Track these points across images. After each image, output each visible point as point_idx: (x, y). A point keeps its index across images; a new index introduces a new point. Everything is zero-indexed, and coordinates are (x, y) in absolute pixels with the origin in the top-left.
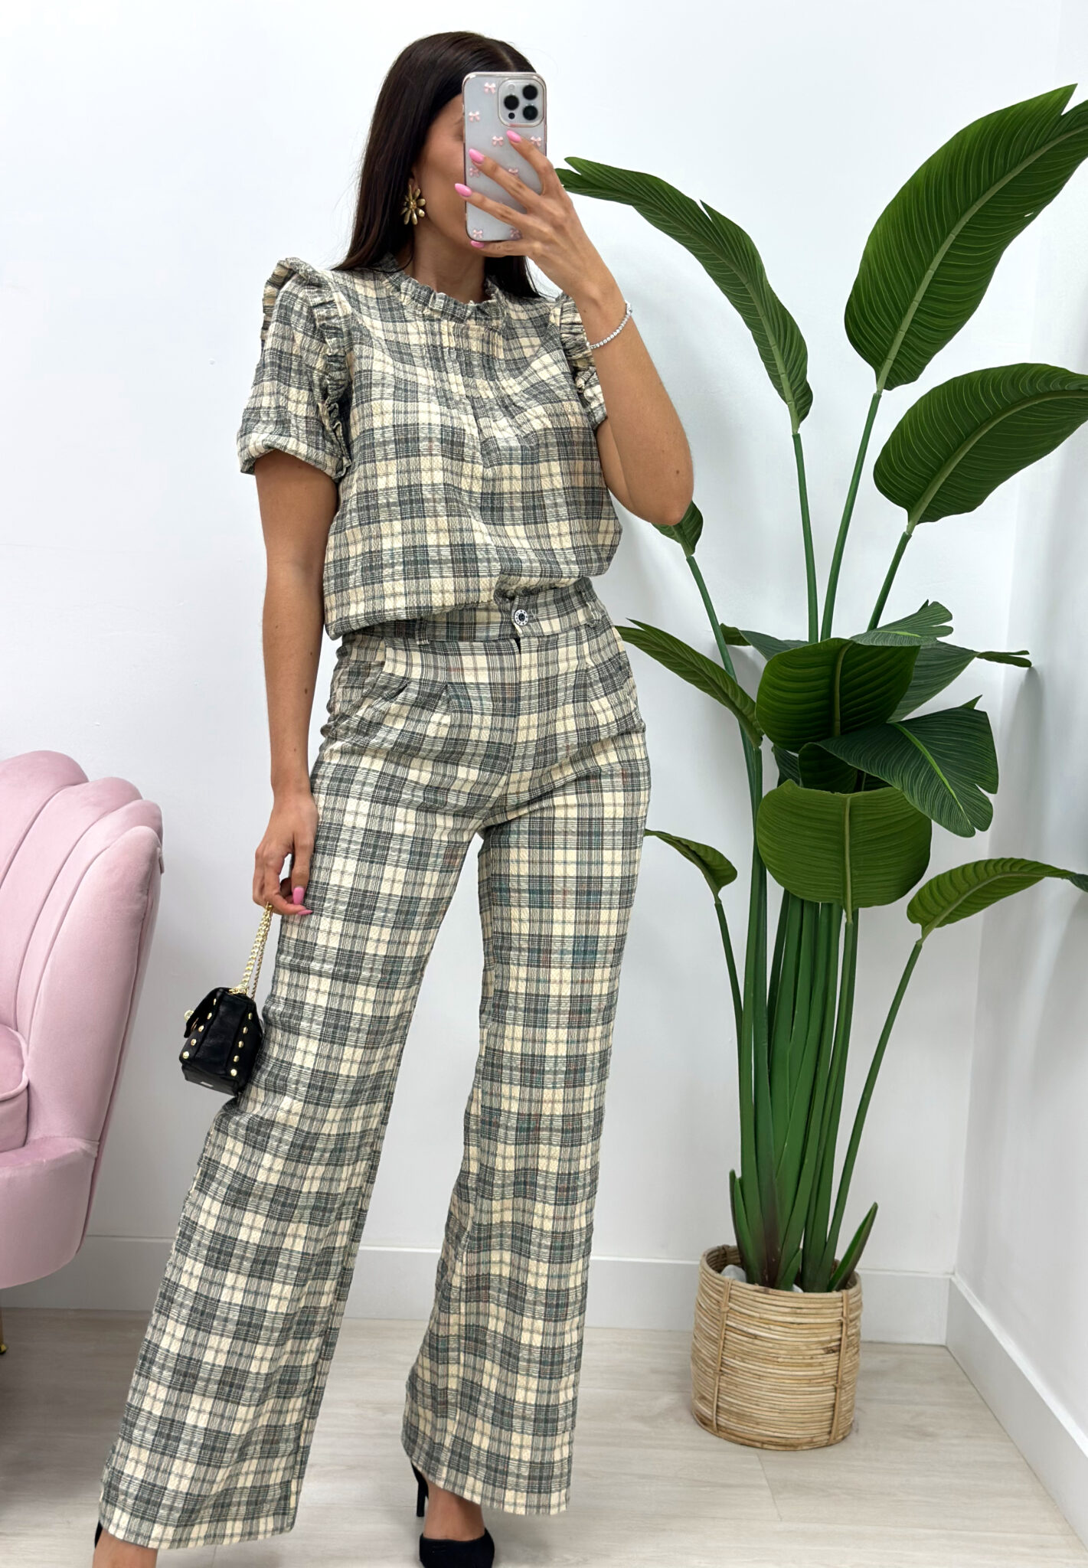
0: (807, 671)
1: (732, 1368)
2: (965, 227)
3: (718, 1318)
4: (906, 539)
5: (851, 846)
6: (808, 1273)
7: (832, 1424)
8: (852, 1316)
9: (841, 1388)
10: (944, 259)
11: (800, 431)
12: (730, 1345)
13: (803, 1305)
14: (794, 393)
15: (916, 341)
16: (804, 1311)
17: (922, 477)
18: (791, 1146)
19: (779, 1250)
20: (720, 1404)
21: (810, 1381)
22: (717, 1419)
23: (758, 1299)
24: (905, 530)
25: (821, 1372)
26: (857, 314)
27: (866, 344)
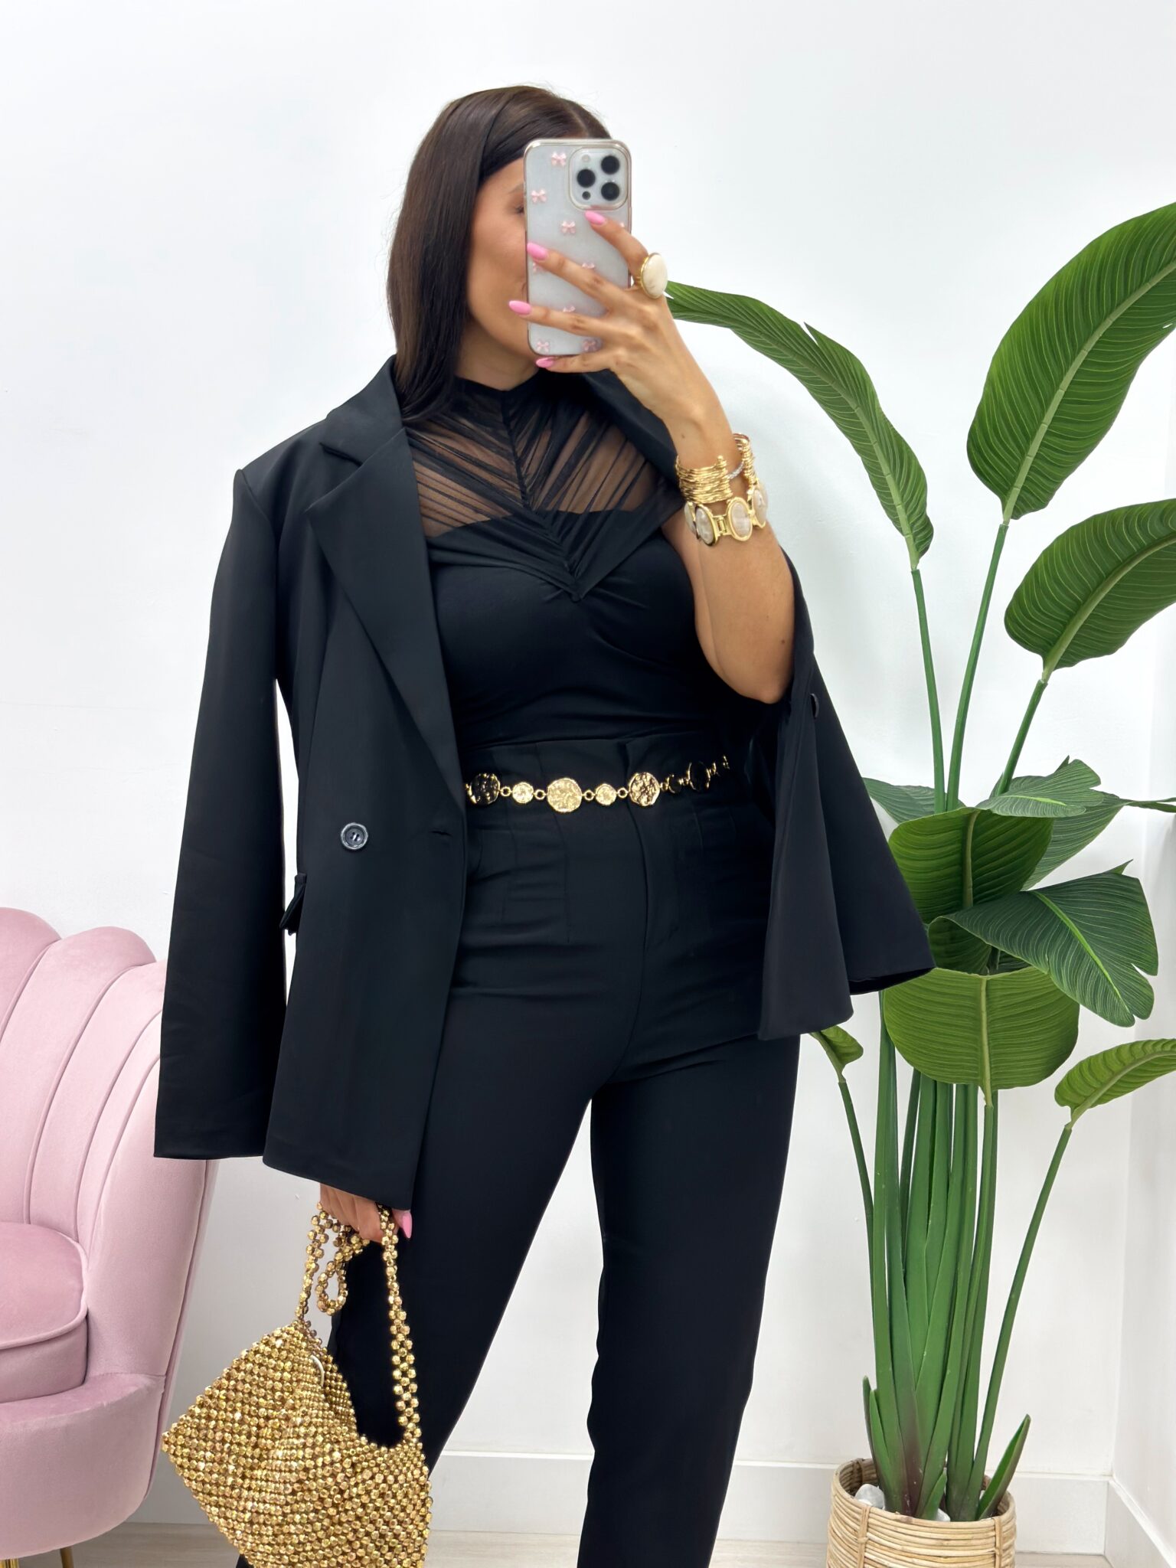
0: (936, 837)
2: (1098, 342)
3: (855, 1549)
4: (1041, 688)
5: (989, 1024)
6: (954, 1494)
8: (1005, 1545)
10: (1074, 378)
11: (918, 568)
13: (949, 1537)
14: (912, 527)
15: (1046, 467)
16: (952, 1543)
17: (1057, 620)
18: (931, 1355)
19: (921, 1471)
23: (899, 1530)
24: (1040, 677)
26: (980, 441)
27: (991, 472)
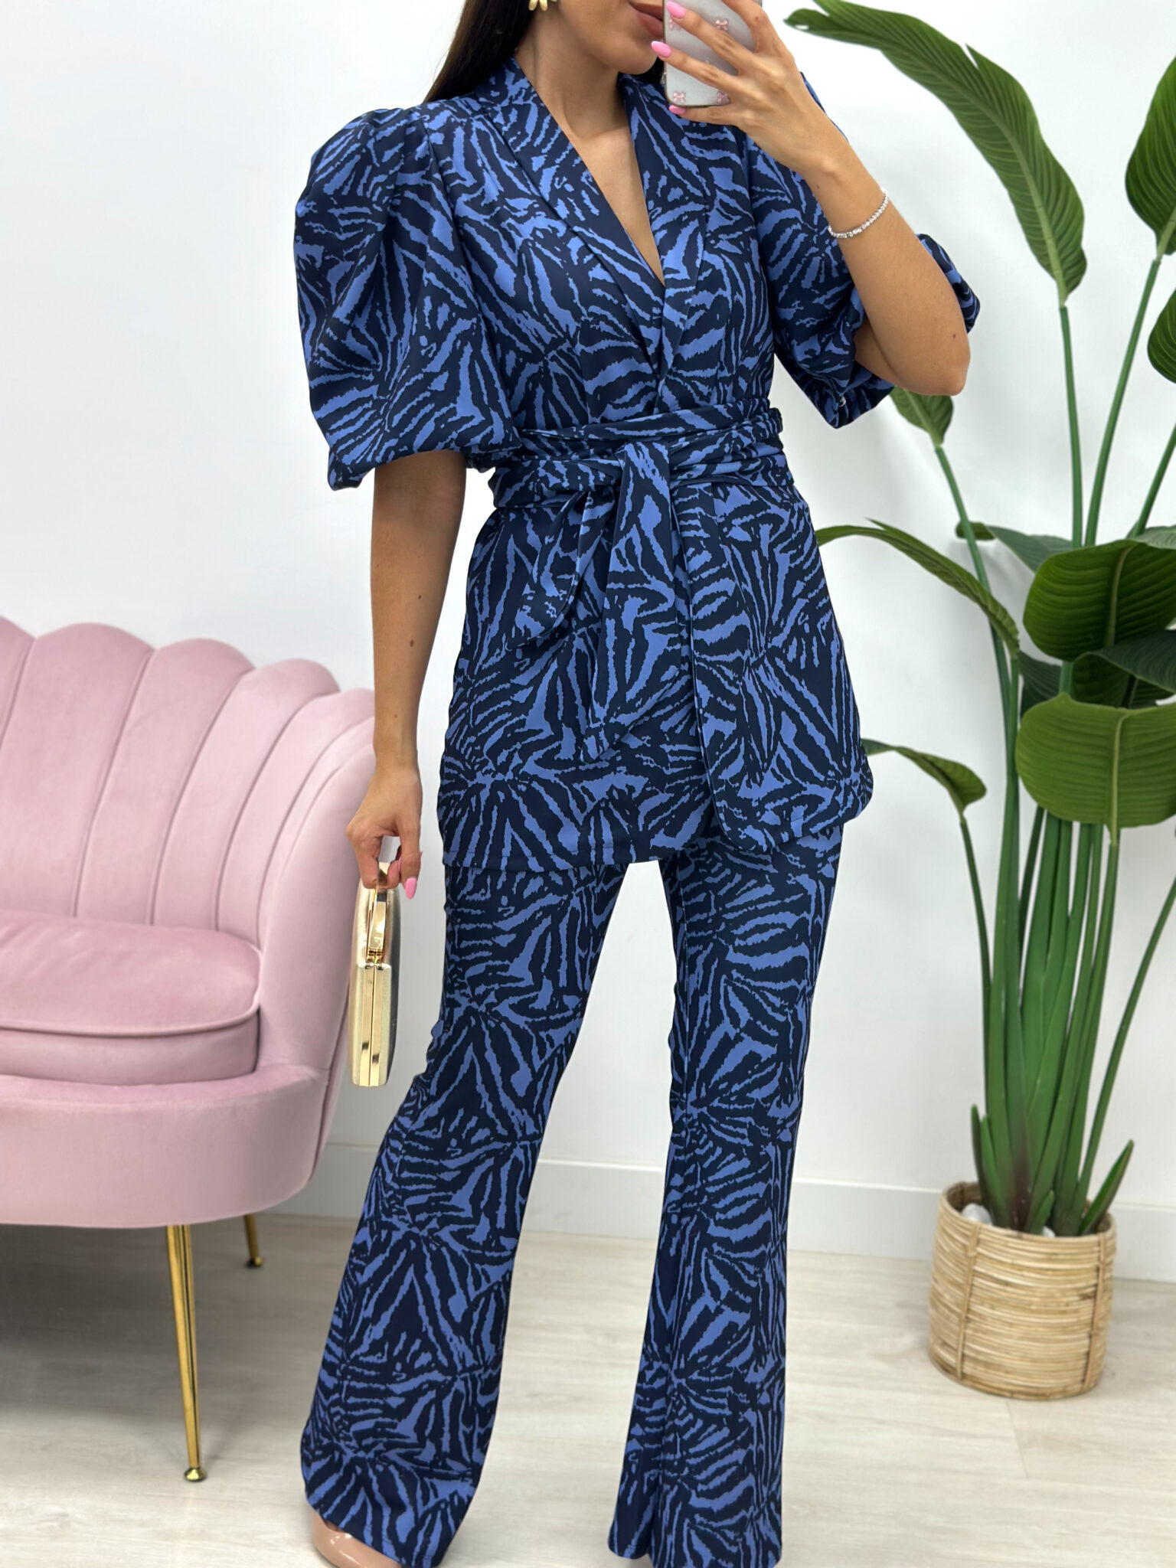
0: (1084, 573)
1: (980, 1315)
3: (965, 1262)
5: (1121, 763)
6: (1059, 1213)
7: (1085, 1374)
8: (1108, 1260)
9: (1096, 1335)
11: (1068, 304)
12: (977, 1292)
13: (1054, 1251)
14: (1062, 262)
18: (1043, 1082)
19: (1029, 1191)
20: (967, 1352)
21: (1064, 1329)
22: (962, 1368)
23: (1010, 1244)
25: (1075, 1320)
26: (1139, 171)
27: (1148, 205)
